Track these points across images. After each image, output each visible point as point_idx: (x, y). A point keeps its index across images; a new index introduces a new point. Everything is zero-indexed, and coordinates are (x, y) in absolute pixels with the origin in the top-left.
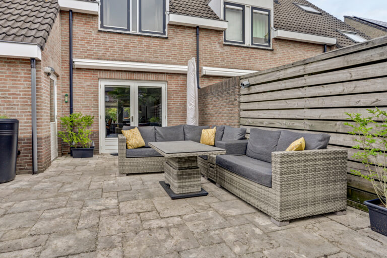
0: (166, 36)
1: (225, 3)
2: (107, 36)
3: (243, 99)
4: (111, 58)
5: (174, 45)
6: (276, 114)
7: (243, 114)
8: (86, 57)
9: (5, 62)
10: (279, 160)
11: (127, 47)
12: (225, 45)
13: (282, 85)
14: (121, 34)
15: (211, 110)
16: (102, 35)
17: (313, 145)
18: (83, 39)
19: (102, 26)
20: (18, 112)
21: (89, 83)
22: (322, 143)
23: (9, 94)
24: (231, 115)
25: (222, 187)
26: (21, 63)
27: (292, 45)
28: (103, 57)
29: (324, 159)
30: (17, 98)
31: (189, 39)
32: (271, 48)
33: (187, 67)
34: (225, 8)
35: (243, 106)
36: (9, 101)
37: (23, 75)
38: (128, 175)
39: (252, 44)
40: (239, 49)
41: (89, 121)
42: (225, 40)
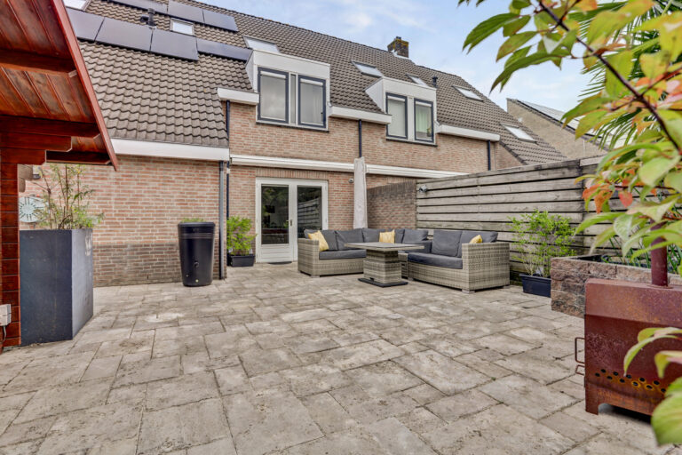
0: (327, 129)
1: (388, 94)
2: (265, 129)
3: (420, 202)
4: (269, 153)
5: (335, 140)
7: (420, 217)
8: (243, 153)
10: (467, 249)
11: (286, 141)
12: (388, 140)
13: (459, 192)
14: (280, 126)
15: (380, 212)
16: (260, 127)
17: (488, 239)
18: (240, 132)
19: (259, 118)
21: (245, 182)
22: (493, 239)
23: (197, 197)
24: (406, 218)
25: (415, 280)
26: (209, 165)
27: (456, 141)
28: (261, 153)
29: (495, 249)
30: (203, 201)
31: (350, 133)
32: (434, 144)
33: (353, 165)
34: (387, 100)
35: (420, 210)
36: (197, 204)
37: (210, 177)
38: (321, 276)
39: (416, 139)
40: (402, 144)
42: (387, 135)
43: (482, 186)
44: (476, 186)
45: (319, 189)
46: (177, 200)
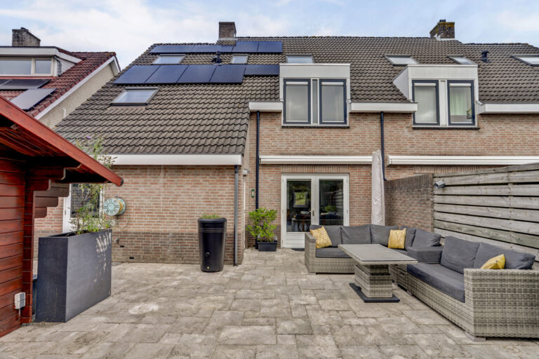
0: (348, 125)
1: (414, 81)
2: (289, 131)
3: (437, 199)
4: (293, 152)
5: (356, 134)
6: (477, 221)
7: (438, 215)
8: (271, 153)
9: (217, 169)
10: (471, 277)
11: (308, 140)
12: (414, 129)
13: (483, 190)
14: (302, 127)
15: (399, 205)
16: (285, 130)
17: (514, 264)
18: (268, 136)
19: (285, 122)
20: (223, 211)
21: (272, 178)
22: (525, 264)
23: (218, 196)
24: (423, 215)
25: (414, 296)
26: (227, 169)
28: (286, 152)
29: (525, 281)
30: (223, 199)
31: (373, 126)
32: (476, 126)
33: (371, 157)
34: (413, 87)
35: (437, 207)
36: (218, 202)
37: (228, 179)
38: (317, 274)
39: (450, 124)
40: (432, 132)
41: (273, 215)
42: (414, 123)
43: (514, 184)
44: (507, 184)
45: (341, 181)
46: (204, 199)
